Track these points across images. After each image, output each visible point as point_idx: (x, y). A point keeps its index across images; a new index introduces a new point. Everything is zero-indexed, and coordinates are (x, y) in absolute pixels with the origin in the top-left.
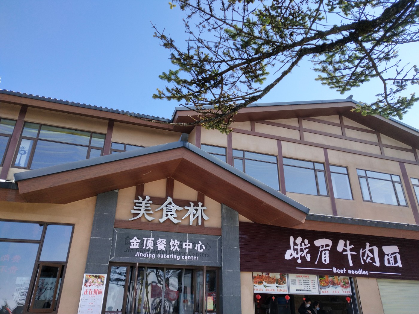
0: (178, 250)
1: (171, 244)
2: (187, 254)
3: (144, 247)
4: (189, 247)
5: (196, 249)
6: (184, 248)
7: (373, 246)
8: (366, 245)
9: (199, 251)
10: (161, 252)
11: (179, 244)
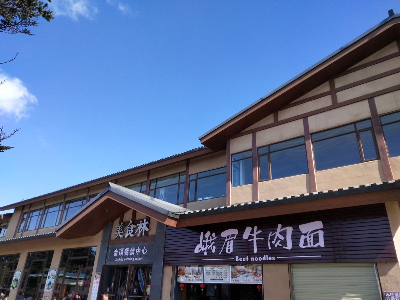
0: (134, 254)
1: (131, 251)
2: (138, 257)
3: (119, 255)
4: (139, 251)
5: (142, 252)
6: (136, 252)
7: (287, 226)
8: (277, 227)
9: (144, 253)
10: (126, 257)
11: (134, 250)
